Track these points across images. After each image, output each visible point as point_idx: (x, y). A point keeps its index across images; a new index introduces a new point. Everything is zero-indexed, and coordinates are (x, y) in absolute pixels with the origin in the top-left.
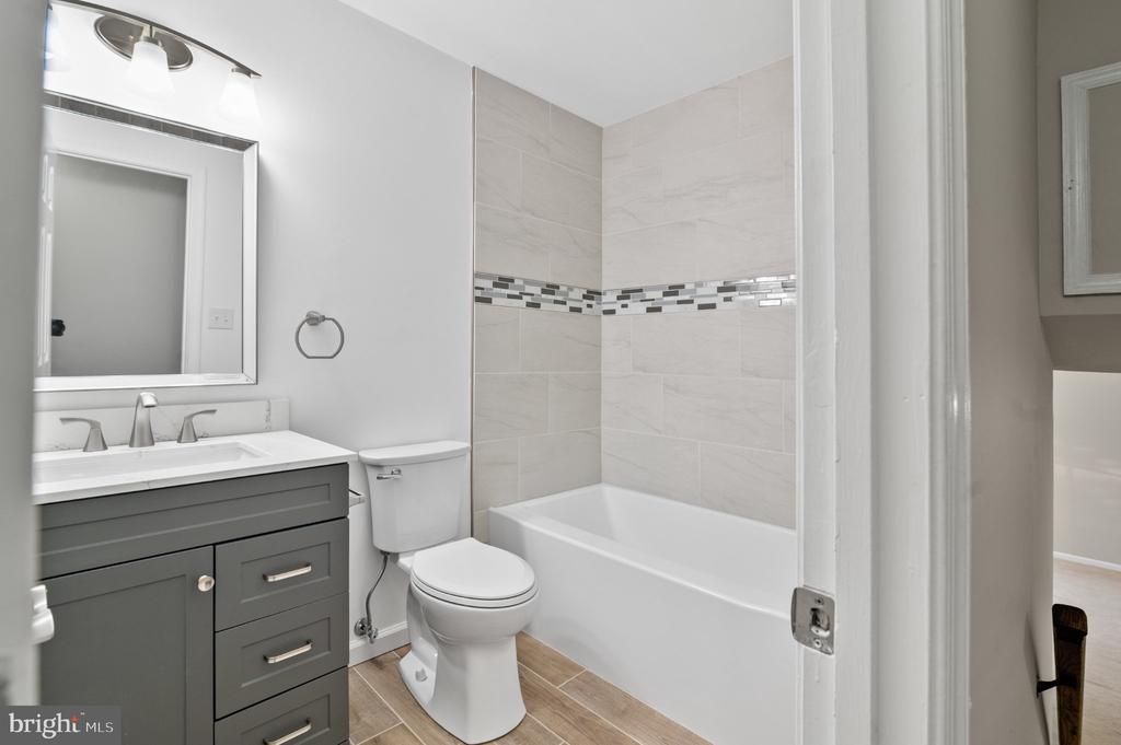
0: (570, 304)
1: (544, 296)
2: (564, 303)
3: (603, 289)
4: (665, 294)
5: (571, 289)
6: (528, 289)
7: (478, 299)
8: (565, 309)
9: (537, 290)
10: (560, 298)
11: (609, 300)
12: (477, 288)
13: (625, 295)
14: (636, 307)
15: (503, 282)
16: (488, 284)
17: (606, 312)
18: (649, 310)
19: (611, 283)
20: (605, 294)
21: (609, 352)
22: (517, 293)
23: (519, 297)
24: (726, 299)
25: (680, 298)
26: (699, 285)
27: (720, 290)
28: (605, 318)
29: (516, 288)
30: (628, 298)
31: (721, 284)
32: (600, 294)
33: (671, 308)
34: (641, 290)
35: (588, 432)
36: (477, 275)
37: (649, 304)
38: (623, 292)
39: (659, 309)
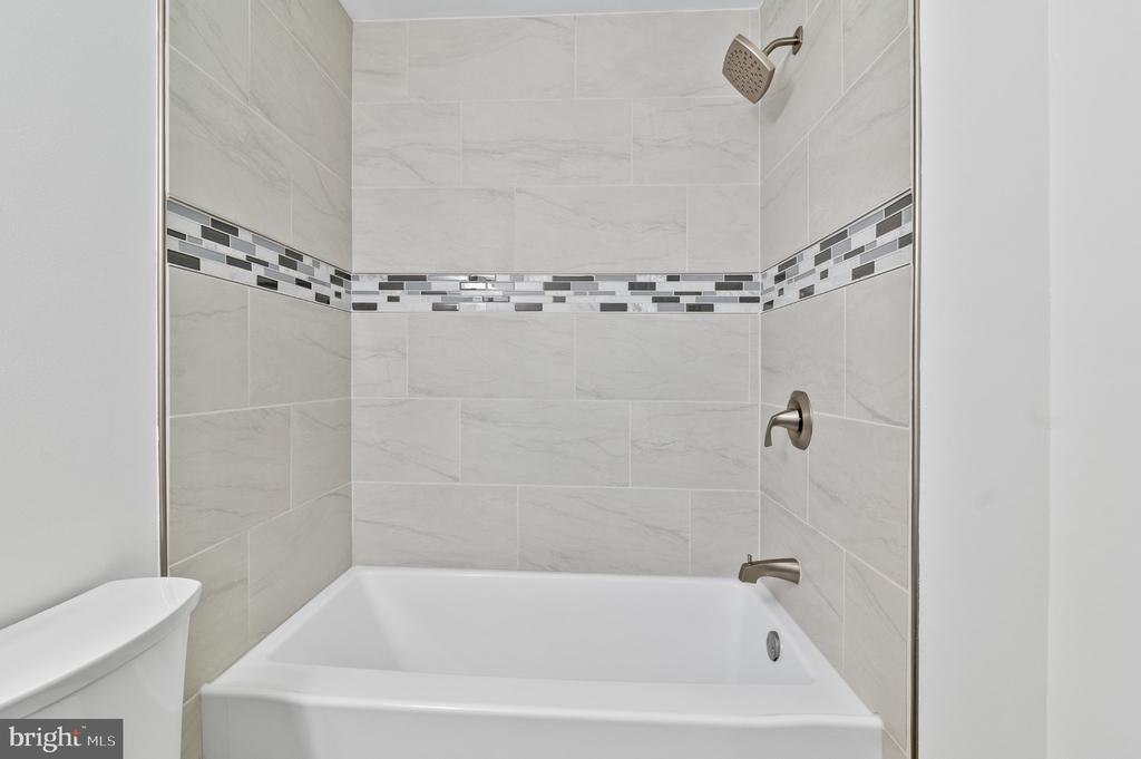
0: (316, 288)
1: (283, 269)
2: (308, 285)
3: (354, 270)
5: (317, 262)
6: (261, 253)
7: (174, 258)
8: (309, 294)
9: (272, 257)
10: (304, 277)
11: (364, 288)
12: (171, 232)
13: (394, 282)
14: (414, 303)
15: (220, 230)
16: (192, 228)
17: (359, 307)
19: (369, 266)
20: (357, 278)
21: (363, 368)
22: (242, 256)
23: (246, 265)
26: (519, 277)
27: (548, 286)
28: (356, 314)
29: (242, 246)
30: (400, 287)
31: (549, 279)
32: (348, 277)
34: (423, 278)
36: (171, 205)
37: (438, 299)
38: (390, 278)
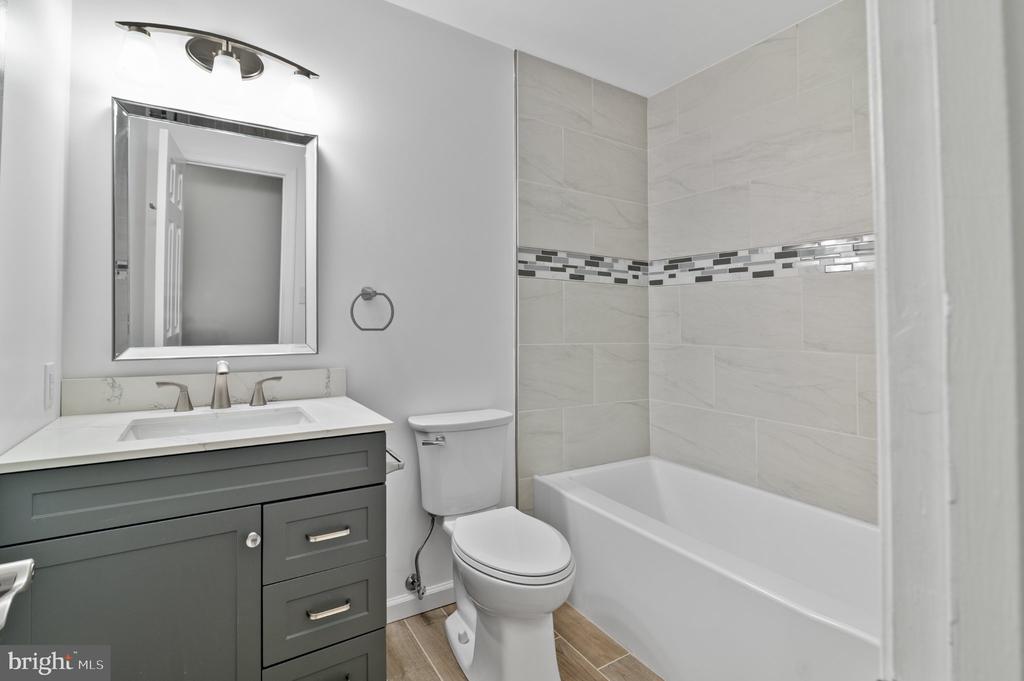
0: (615, 275)
1: (588, 268)
2: (609, 274)
3: (649, 259)
4: (716, 263)
5: (615, 260)
6: (572, 261)
7: (521, 273)
8: (610, 280)
9: (580, 263)
10: (604, 270)
11: (656, 270)
12: (520, 262)
13: (673, 265)
14: (685, 277)
15: (546, 255)
16: (531, 258)
17: (653, 283)
18: (698, 279)
19: (657, 253)
20: (651, 264)
21: (655, 324)
22: (560, 265)
23: (563, 270)
24: (786, 266)
25: (732, 266)
26: (754, 251)
27: (778, 256)
28: (652, 289)
29: (559, 261)
30: (676, 267)
31: (779, 250)
32: (647, 264)
33: (722, 276)
34: (689, 260)
35: (635, 404)
36: (520, 250)
37: (699, 274)
38: (671, 262)
39: (709, 279)
